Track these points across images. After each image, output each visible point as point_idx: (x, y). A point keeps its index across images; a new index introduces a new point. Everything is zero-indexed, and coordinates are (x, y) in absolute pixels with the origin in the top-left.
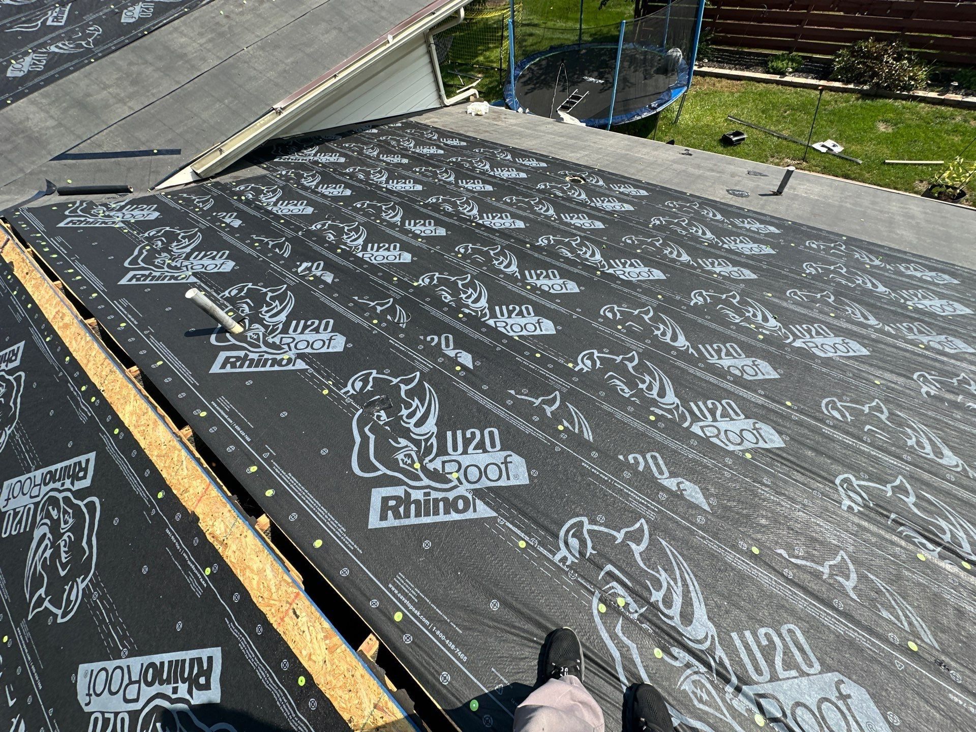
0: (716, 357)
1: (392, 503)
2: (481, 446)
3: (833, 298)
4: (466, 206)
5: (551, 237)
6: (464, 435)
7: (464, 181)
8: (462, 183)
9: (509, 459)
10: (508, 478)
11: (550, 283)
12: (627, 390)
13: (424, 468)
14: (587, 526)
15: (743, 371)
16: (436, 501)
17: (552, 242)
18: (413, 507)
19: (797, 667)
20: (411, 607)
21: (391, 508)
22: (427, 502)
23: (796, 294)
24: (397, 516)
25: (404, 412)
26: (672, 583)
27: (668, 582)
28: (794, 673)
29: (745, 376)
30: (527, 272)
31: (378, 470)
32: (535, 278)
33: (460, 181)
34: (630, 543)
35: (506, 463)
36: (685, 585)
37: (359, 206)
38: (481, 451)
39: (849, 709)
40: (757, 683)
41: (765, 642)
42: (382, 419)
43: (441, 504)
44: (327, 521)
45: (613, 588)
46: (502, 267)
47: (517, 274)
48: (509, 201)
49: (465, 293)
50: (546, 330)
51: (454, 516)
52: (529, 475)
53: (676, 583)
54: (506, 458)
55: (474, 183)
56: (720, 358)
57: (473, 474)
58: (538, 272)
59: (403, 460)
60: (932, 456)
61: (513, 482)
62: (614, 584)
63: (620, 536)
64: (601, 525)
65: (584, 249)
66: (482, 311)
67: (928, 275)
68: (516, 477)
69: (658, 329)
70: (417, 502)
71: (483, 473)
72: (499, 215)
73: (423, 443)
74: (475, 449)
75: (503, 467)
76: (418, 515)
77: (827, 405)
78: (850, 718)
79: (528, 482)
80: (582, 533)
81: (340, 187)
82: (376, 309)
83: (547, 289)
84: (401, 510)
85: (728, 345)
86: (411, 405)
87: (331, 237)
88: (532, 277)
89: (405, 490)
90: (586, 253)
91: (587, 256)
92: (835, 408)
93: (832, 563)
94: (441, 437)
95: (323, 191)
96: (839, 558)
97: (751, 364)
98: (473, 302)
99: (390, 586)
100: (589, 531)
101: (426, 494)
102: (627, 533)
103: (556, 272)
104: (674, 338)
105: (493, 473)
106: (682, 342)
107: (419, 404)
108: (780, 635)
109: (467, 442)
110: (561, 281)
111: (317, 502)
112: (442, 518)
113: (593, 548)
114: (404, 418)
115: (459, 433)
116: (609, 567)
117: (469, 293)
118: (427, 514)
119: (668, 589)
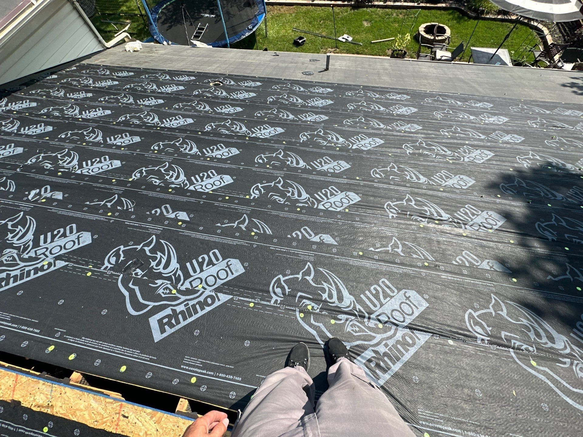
0: (320, 166)
1: (165, 321)
2: (210, 263)
3: (364, 119)
4: (148, 117)
5: (213, 124)
6: (198, 261)
7: (141, 100)
8: (140, 102)
9: (229, 263)
10: (232, 274)
11: (221, 152)
12: (282, 200)
13: (179, 291)
14: (282, 279)
15: (334, 169)
16: (194, 306)
17: (214, 127)
18: (180, 316)
19: (389, 296)
20: (199, 371)
21: (166, 324)
22: (188, 309)
23: (348, 122)
24: (171, 326)
25: (153, 264)
26: (330, 286)
27: (328, 287)
28: (388, 299)
29: (336, 172)
30: (204, 150)
31: (149, 305)
32: (210, 152)
33: (138, 101)
34: (306, 277)
35: (228, 266)
36: (336, 284)
37: (63, 136)
38: (211, 266)
39: (411, 302)
40: (375, 311)
41: (374, 292)
42: (139, 274)
43: (198, 306)
44: (124, 352)
45: (304, 303)
46: (187, 151)
47: (198, 153)
48: (178, 107)
49: (168, 175)
50: (227, 181)
51: (208, 309)
52: (244, 267)
53: (332, 286)
54: (227, 263)
55: (149, 100)
56: (322, 166)
57: (211, 280)
58: (211, 148)
59: (163, 293)
60: (416, 181)
61: (236, 274)
62: (304, 301)
63: (300, 276)
64: (289, 275)
65: (235, 126)
66: (183, 183)
67: (398, 97)
68: (237, 271)
69: (288, 161)
70: (182, 312)
71: (217, 277)
72: (174, 118)
73: (173, 277)
74: (207, 266)
75: (227, 269)
76: (185, 319)
77: (373, 173)
78: (412, 305)
79: (244, 271)
80: (281, 284)
81: (41, 126)
82: (107, 206)
83: (220, 157)
84: (173, 321)
85: (324, 158)
86: (156, 258)
87: (48, 165)
88: (208, 152)
89: (172, 309)
90: (236, 128)
91: (238, 130)
92: (377, 173)
93: (391, 244)
94: (184, 268)
95: (26, 132)
96: (393, 241)
97: (337, 164)
98: (175, 179)
99: (182, 366)
100: (284, 281)
101: (185, 305)
102: (303, 273)
103: (222, 145)
104: (298, 163)
105: (222, 275)
106: (302, 164)
107: (162, 255)
108: (379, 286)
109: (201, 265)
110: (227, 150)
111: (112, 345)
112: (200, 313)
113: (289, 289)
114: (155, 267)
115: (194, 261)
116: (299, 294)
117: (171, 174)
118: (190, 316)
119: (329, 290)
